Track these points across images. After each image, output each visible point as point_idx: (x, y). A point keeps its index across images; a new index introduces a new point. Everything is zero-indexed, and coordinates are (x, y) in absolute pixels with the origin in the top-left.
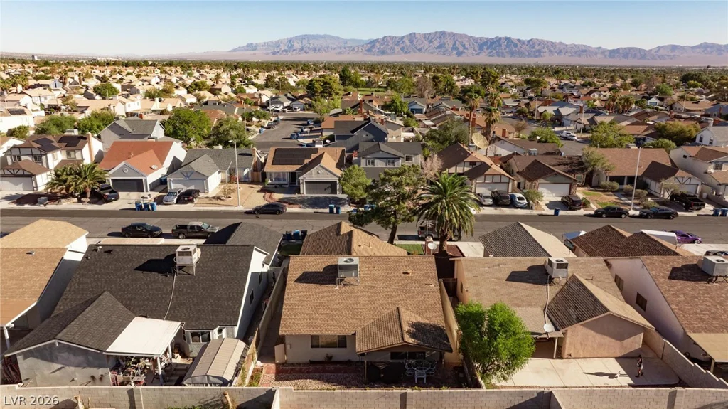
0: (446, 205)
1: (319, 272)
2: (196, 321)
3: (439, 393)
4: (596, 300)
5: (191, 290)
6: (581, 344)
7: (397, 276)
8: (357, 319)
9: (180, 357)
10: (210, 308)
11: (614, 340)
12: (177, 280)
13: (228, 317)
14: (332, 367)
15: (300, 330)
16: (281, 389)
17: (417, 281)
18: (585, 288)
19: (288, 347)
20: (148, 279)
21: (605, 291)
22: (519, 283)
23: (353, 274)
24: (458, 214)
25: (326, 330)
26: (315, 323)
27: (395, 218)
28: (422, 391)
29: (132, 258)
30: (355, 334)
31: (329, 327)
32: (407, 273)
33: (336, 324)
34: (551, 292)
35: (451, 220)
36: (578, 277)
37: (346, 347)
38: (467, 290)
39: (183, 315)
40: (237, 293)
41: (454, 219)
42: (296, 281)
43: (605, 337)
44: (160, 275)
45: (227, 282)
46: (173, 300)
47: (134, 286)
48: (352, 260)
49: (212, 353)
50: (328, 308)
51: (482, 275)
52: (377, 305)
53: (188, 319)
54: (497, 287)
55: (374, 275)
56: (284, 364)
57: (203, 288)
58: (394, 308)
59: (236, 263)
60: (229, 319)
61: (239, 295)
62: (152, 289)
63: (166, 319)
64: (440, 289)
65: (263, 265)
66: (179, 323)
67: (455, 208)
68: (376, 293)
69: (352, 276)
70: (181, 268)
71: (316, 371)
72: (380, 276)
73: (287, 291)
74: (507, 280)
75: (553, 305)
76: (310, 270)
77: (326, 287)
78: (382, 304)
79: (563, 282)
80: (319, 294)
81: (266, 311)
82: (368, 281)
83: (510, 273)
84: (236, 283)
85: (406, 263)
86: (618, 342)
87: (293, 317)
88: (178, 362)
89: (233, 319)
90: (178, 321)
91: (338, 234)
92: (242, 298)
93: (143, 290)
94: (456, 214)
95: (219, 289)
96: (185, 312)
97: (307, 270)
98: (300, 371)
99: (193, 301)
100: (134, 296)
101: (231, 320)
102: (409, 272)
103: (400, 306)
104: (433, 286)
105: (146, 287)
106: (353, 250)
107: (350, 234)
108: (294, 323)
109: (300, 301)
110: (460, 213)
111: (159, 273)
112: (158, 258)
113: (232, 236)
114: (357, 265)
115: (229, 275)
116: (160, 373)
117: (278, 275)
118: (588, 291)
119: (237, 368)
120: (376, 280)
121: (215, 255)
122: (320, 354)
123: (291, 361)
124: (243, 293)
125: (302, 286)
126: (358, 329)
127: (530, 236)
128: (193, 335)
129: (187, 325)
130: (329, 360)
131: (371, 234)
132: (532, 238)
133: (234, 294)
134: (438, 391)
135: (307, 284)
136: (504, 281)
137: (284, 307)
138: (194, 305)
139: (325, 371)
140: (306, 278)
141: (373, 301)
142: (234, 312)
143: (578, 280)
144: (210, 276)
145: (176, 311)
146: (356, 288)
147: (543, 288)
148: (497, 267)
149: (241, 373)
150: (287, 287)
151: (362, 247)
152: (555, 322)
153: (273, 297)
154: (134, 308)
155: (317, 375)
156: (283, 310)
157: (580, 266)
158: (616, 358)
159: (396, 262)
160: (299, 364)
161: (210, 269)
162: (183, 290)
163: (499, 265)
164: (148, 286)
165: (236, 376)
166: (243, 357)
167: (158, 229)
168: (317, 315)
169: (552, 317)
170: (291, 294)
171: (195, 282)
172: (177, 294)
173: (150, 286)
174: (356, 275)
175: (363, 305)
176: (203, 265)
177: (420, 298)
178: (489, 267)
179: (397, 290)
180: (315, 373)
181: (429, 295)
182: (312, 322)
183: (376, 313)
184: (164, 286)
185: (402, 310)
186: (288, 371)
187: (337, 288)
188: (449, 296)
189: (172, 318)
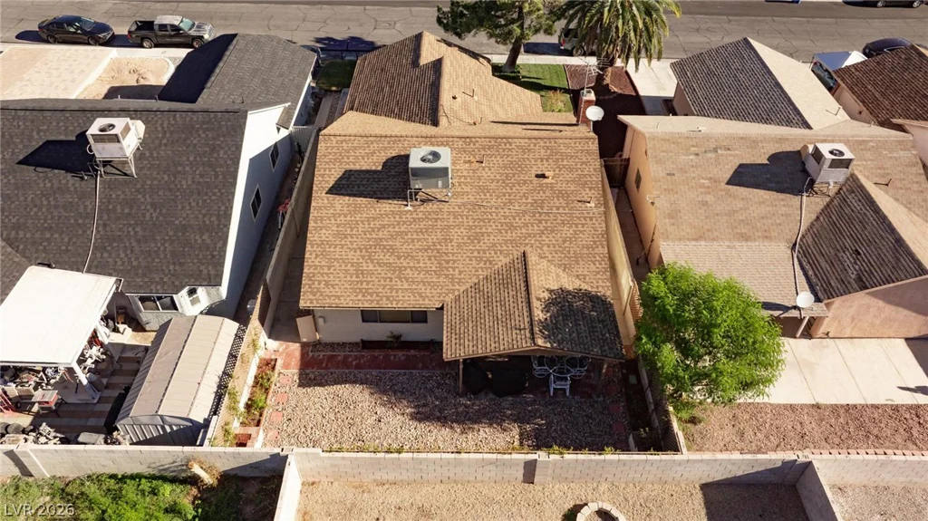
0: (619, 7)
1: (375, 172)
2: (144, 275)
3: (597, 462)
4: (899, 241)
5: (131, 208)
6: (853, 319)
7: (525, 182)
8: (447, 276)
9: (129, 331)
10: (169, 248)
11: (914, 314)
12: (103, 187)
13: (202, 268)
14: (401, 354)
15: (338, 297)
16: (297, 454)
17: (563, 194)
18: (877, 210)
19: (320, 321)
20: (49, 185)
21: (910, 209)
22: (750, 189)
23: (440, 183)
24: (641, 25)
25: (388, 298)
26: (368, 283)
27: (521, 26)
28: (567, 456)
29: (12, 137)
30: (442, 308)
31: (394, 294)
32: (543, 176)
33: (406, 286)
34: (808, 208)
35: (625, 36)
36: (863, 181)
37: (426, 322)
38: (653, 203)
39: (119, 263)
40: (218, 216)
41: (632, 34)
42: (331, 191)
43: (900, 309)
44: (69, 175)
45: (199, 193)
46: (98, 232)
47: (22, 199)
48: (436, 156)
49: (173, 354)
50: (392, 250)
51: (682, 170)
52: (484, 247)
53: (129, 271)
54: (709, 198)
55: (479, 178)
56: (316, 345)
57: (154, 205)
58: (517, 254)
59: (213, 149)
60: (205, 272)
61: (223, 221)
62: (56, 207)
63: (89, 271)
64: (605, 213)
65: (279, 129)
66: (114, 279)
67: (636, 12)
68: (483, 220)
69: (437, 187)
70: (106, 163)
71: (374, 363)
72: (493, 180)
73: (313, 214)
74: (728, 183)
75: (810, 241)
76: (357, 167)
77: (388, 206)
78: (494, 245)
79: (833, 189)
80: (374, 219)
81: (283, 229)
82: (468, 194)
83: (735, 167)
84: (214, 194)
85: (543, 151)
86: (921, 316)
87: (326, 270)
88: (126, 342)
89: (212, 272)
90: (110, 275)
91: (415, 63)
92: (227, 226)
93: (40, 209)
94: (635, 22)
95: (183, 208)
96: (122, 255)
97: (352, 167)
98: (345, 363)
99: (136, 233)
100: (22, 220)
101: (209, 274)
102: (547, 174)
103: (528, 249)
104: (592, 205)
105: (45, 203)
106: (441, 113)
107: (437, 65)
108: (327, 284)
109: (338, 234)
110: (645, 23)
111: (68, 170)
112: (62, 138)
113: (217, 70)
114: (447, 169)
115: (201, 176)
116: (85, 382)
117: (306, 149)
118: (883, 219)
119: (220, 387)
120: (483, 190)
121: (172, 133)
122: (379, 331)
123: (328, 338)
124: (228, 217)
125: (342, 202)
126: (449, 299)
127: (770, 73)
128: (143, 300)
129: (128, 284)
130: (397, 343)
131: (475, 56)
132: (774, 79)
133: (213, 219)
134: (597, 457)
135: (352, 199)
136: (723, 185)
137: (308, 248)
138: (138, 241)
139: (388, 364)
140: (351, 184)
141: (477, 238)
142: (213, 256)
143: (861, 187)
144: (166, 178)
145: (106, 255)
146: (445, 207)
147: (795, 200)
148: (712, 155)
149: (226, 401)
150: (313, 204)
151: (459, 100)
152: (814, 280)
153: (297, 201)
154: (25, 249)
155: (374, 372)
156: (307, 256)
157: (868, 155)
158: (907, 339)
159: (525, 150)
160: (344, 345)
161: (164, 163)
162: (115, 208)
163: (715, 150)
164: (47, 199)
165: (215, 413)
166: (233, 356)
167: (105, 28)
168: (371, 267)
169: (808, 267)
170: (321, 220)
171: (138, 191)
172: (105, 217)
173: (51, 199)
174: (446, 186)
175: (459, 245)
176: (151, 154)
177: (567, 231)
178: (697, 155)
179: (524, 213)
180: (370, 367)
181: (583, 225)
182: (362, 282)
183: (481, 265)
184: (80, 199)
185: (532, 259)
186: (321, 361)
187: (409, 208)
188: (611, 187)
189: (98, 268)
